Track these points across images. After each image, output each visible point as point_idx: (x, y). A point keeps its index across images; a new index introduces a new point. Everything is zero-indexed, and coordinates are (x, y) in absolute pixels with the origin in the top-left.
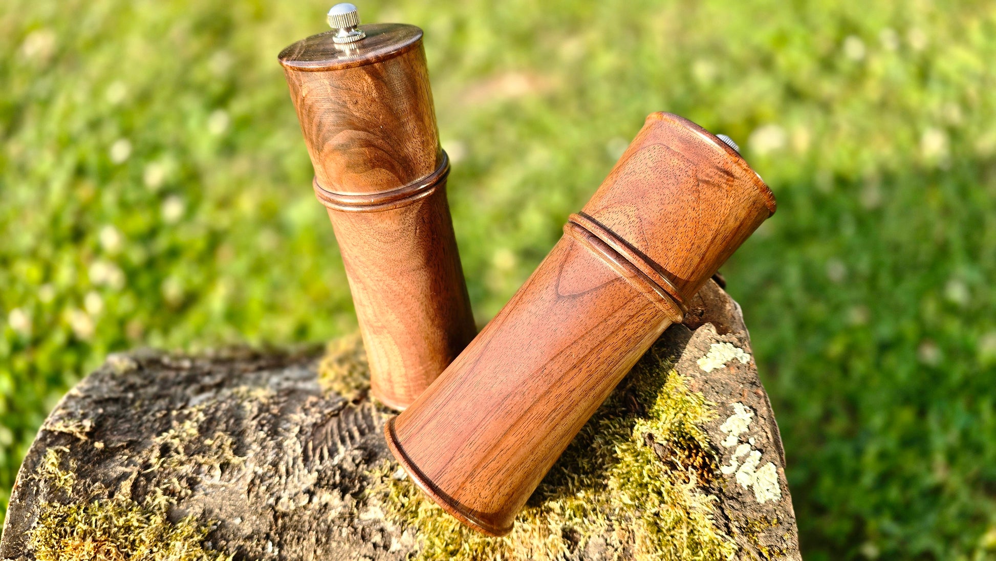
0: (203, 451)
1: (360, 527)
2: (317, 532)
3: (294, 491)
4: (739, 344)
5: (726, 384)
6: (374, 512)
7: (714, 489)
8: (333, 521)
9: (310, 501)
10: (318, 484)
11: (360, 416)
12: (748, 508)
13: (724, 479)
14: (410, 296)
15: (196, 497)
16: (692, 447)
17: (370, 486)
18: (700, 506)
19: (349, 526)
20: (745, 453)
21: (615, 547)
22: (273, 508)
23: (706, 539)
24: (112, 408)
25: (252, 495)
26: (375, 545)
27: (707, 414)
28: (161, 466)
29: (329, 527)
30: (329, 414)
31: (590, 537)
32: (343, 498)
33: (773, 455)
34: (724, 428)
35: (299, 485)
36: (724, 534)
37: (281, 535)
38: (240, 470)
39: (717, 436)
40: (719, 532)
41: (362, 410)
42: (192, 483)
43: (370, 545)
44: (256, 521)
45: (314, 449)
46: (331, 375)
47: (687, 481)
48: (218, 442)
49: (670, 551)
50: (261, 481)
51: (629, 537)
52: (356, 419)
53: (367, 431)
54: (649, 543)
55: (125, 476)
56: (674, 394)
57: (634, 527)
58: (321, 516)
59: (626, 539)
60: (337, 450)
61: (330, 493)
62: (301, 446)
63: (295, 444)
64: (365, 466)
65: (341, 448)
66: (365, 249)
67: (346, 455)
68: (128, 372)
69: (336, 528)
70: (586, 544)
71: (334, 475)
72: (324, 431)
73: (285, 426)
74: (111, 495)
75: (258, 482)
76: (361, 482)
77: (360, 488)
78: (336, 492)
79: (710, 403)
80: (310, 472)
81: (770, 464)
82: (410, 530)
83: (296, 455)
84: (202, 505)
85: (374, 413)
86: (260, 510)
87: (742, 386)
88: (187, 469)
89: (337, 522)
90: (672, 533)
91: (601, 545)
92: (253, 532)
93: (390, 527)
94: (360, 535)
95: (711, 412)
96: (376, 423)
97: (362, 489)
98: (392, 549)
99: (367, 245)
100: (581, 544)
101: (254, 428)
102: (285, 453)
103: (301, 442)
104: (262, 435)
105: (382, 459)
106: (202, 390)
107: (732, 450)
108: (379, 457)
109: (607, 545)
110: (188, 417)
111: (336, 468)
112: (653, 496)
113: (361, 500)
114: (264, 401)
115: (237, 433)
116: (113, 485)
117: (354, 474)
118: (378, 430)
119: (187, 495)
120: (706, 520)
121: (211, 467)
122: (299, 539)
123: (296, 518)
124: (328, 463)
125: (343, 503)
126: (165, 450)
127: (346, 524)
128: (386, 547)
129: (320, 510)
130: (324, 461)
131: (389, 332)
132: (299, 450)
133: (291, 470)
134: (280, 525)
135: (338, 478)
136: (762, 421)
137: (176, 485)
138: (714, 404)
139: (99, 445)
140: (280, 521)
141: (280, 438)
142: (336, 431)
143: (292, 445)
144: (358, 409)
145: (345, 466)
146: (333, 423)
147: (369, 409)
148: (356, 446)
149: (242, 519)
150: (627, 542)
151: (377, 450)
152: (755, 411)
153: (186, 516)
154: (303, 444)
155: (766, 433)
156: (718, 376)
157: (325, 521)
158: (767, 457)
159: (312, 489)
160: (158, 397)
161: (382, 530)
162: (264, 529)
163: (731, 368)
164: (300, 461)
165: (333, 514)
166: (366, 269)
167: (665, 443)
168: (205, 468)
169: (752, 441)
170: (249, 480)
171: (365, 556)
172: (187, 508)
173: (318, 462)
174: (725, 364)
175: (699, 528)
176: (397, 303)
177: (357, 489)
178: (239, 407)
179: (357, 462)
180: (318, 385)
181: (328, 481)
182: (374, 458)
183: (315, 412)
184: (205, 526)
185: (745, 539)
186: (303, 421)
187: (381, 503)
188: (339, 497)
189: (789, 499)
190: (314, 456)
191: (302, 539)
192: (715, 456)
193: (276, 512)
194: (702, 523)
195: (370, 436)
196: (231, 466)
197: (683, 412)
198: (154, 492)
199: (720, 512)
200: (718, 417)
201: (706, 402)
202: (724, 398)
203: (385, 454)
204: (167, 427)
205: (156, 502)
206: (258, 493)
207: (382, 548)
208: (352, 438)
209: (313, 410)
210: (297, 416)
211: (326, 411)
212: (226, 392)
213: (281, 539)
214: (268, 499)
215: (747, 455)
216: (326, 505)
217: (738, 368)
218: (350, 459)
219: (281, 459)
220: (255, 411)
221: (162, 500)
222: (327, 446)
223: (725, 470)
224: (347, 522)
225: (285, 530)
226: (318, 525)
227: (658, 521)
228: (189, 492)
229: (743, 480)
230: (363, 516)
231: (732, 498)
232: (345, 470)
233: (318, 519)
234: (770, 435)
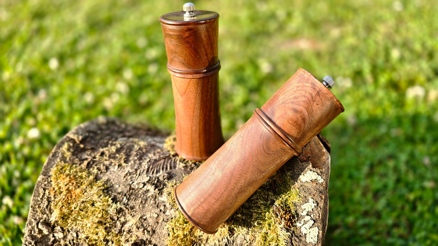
0: (114, 158)
1: (158, 202)
2: (142, 199)
3: (139, 181)
4: (320, 174)
5: (310, 189)
6: (164, 198)
7: (291, 231)
8: (149, 197)
9: (143, 187)
10: (148, 182)
11: (173, 161)
12: (302, 243)
13: (297, 228)
15: (107, 173)
16: (288, 211)
17: (166, 188)
18: (283, 235)
19: (154, 200)
20: (308, 220)
21: (247, 241)
22: (130, 185)
24: (91, 135)
25: (125, 178)
26: (161, 210)
27: (298, 199)
28: (99, 159)
29: (147, 198)
30: (162, 157)
31: (239, 234)
32: (155, 189)
33: (319, 224)
34: (303, 207)
35: (142, 180)
37: (130, 196)
38: (124, 168)
39: (300, 209)
41: (175, 160)
42: (107, 169)
43: (159, 210)
44: (123, 188)
45: (152, 169)
46: (169, 143)
47: (280, 224)
48: (120, 156)
50: (130, 175)
51: (254, 239)
52: (171, 162)
53: (173, 168)
54: (260, 244)
55: (86, 159)
56: (288, 187)
57: (257, 236)
58: (146, 193)
60: (159, 172)
61: (151, 186)
62: (148, 166)
63: (146, 165)
64: (167, 180)
65: (161, 171)
67: (162, 174)
68: (103, 124)
69: (149, 199)
70: (237, 236)
71: (155, 180)
72: (158, 163)
73: (145, 157)
74: (80, 164)
75: (128, 174)
76: (163, 186)
77: (162, 188)
78: (153, 187)
79: (301, 195)
80: (147, 176)
81: (317, 228)
82: (174, 209)
83: (145, 169)
84: (108, 177)
85: (178, 162)
86: (126, 185)
87: (316, 192)
88: (107, 163)
89: (150, 198)
91: (242, 239)
92: (121, 192)
93: (168, 205)
94: (156, 205)
95: (300, 199)
96: (177, 166)
97: (163, 188)
98: (166, 214)
100: (235, 235)
101: (134, 155)
102: (141, 167)
103: (148, 165)
104: (136, 158)
105: (174, 180)
106: (124, 136)
108: (173, 178)
109: (245, 239)
110: (115, 145)
111: (157, 178)
112: (267, 226)
113: (161, 192)
114: (142, 146)
115: (128, 155)
116: (82, 160)
117: (162, 182)
118: (177, 169)
119: (104, 172)
120: (284, 242)
121: (115, 165)
122: (135, 199)
123: (137, 191)
124: (154, 175)
125: (154, 191)
126: (103, 154)
127: (153, 199)
128: (164, 213)
129: (146, 191)
130: (153, 174)
132: (146, 167)
133: (141, 174)
134: (131, 192)
135: (156, 182)
136: (319, 209)
137: (102, 167)
138: (302, 196)
139: (82, 146)
140: (131, 191)
141: (142, 161)
142: (162, 164)
143: (145, 165)
144: (173, 159)
145: (160, 178)
146: (162, 161)
147: (177, 160)
148: (167, 172)
149: (119, 186)
150: (253, 241)
151: (174, 176)
152: (318, 204)
153: (102, 179)
154: (149, 166)
155: (319, 214)
156: (307, 185)
157: (146, 196)
158: (316, 224)
159: (146, 182)
160: (108, 135)
161: (165, 206)
162: (125, 192)
163: (313, 183)
164: (145, 172)
165: (149, 194)
167: (278, 206)
168: (113, 164)
169: (312, 216)
170: (126, 173)
171: (156, 213)
172: (103, 176)
173: (151, 174)
174: (311, 181)
175: (280, 244)
177: (161, 188)
178: (133, 146)
179: (165, 178)
180: (163, 146)
181: (152, 182)
182: (171, 178)
183: (157, 155)
184: (106, 184)
186: (152, 157)
187: (167, 195)
188: (154, 189)
190: (151, 171)
191: (136, 200)
192: (296, 217)
193: (131, 187)
195: (173, 170)
196: (122, 166)
197: (289, 195)
198: (94, 168)
199: (290, 240)
200: (302, 202)
201: (299, 194)
202: (307, 195)
203: (176, 178)
204: (106, 146)
205: (93, 171)
206: (127, 179)
207: (163, 212)
208: (167, 168)
209: (157, 154)
210: (151, 155)
211: (161, 156)
212: (131, 139)
213: (129, 197)
214: (130, 182)
215: (308, 221)
216: (148, 190)
217: (317, 184)
218: (162, 176)
219: (139, 169)
220: (138, 149)
221: (95, 171)
222: (157, 169)
223: (298, 224)
224: (153, 198)
225: (132, 194)
226: (143, 196)
227: (266, 236)
228: (105, 171)
229: (304, 231)
230: (160, 198)
231: (297, 237)
232: (160, 179)
233: (144, 194)
234: (320, 216)
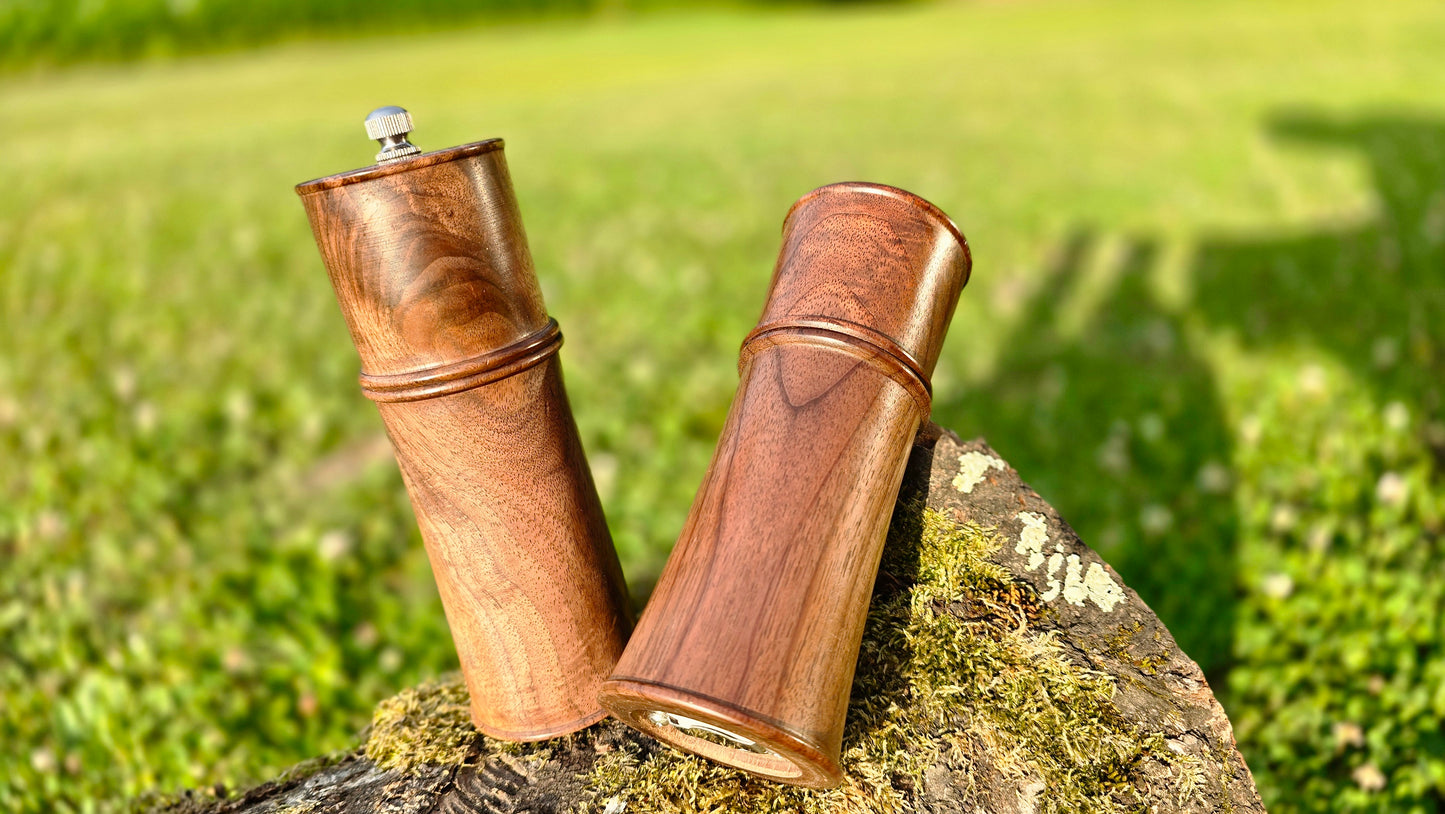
4: (985, 451)
5: (995, 499)
7: (1047, 626)
11: (490, 776)
12: (1098, 625)
13: (1051, 609)
14: (550, 518)
16: (994, 586)
18: (1045, 649)
20: (1060, 564)
21: (964, 766)
23: (1070, 690)
27: (992, 542)
30: (436, 790)
31: (923, 773)
33: (1091, 553)
34: (1020, 549)
36: (1089, 670)
40: (1082, 670)
41: (488, 766)
47: (1015, 625)
49: (1034, 733)
51: (973, 746)
52: (487, 783)
53: (515, 787)
54: (1004, 735)
57: (974, 728)
59: (972, 750)
66: (476, 452)
70: (924, 784)
79: (988, 529)
81: (1093, 565)
85: (510, 762)
87: (1013, 495)
90: (1025, 707)
91: (944, 775)
95: (996, 537)
96: (522, 772)
99: (479, 446)
100: (917, 785)
107: (1043, 570)
109: (951, 770)
118: (533, 780)
120: (1061, 664)
131: (524, 593)
136: (1057, 522)
138: (994, 528)
144: (480, 767)
146: (451, 798)
147: (500, 761)
150: (976, 752)
151: (549, 804)
152: (1043, 514)
155: (1070, 532)
156: (981, 495)
158: (1085, 557)
163: (992, 479)
166: (479, 490)
167: (961, 598)
169: (1059, 548)
174: (983, 477)
175: (1056, 679)
176: (534, 534)
183: (411, 797)
185: (1116, 662)
189: (1134, 594)
192: (1028, 586)
194: (1057, 671)
195: (524, 791)
199: (1068, 646)
200: (1007, 539)
202: (1002, 515)
208: (497, 803)
209: (405, 795)
211: (429, 789)
215: (1065, 564)
217: (999, 476)
223: (1048, 597)
227: (999, 705)
229: (1074, 596)
231: (1072, 625)
